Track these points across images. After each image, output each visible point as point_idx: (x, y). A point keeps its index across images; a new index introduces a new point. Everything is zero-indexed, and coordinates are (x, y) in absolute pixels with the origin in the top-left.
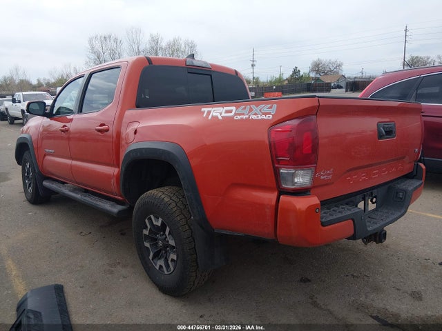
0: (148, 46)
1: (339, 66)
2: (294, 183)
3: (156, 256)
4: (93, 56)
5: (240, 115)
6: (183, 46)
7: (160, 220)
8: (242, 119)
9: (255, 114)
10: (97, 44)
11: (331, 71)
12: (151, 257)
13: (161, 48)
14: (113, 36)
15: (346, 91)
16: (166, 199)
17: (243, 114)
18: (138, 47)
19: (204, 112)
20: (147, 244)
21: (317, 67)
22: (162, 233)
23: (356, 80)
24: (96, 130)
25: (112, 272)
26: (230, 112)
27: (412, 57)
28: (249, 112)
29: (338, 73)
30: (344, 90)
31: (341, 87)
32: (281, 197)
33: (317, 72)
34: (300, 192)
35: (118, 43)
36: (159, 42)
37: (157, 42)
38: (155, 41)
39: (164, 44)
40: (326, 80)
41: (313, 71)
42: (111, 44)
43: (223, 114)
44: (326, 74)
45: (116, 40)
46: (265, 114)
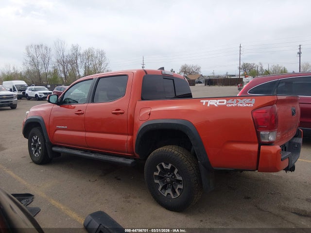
0: (70, 53)
1: (199, 69)
2: (268, 139)
3: (165, 188)
4: (29, 59)
5: (230, 104)
6: (95, 53)
7: (170, 165)
8: (232, 106)
9: (241, 104)
10: (32, 51)
11: (194, 72)
12: (159, 189)
13: (80, 54)
14: (44, 45)
15: (205, 85)
16: (176, 152)
17: (233, 104)
18: (63, 54)
19: (203, 103)
20: (156, 181)
21: (185, 70)
22: (169, 173)
23: (211, 78)
24: (113, 113)
25: (129, 202)
26: (223, 102)
27: (244, 64)
28: (237, 103)
29: (198, 73)
30: (204, 84)
31: (201, 83)
32: (261, 146)
33: (185, 72)
34: (270, 144)
35: (48, 50)
36: (78, 49)
37: (77, 51)
38: (76, 49)
39: (82, 52)
40: (192, 78)
41: (182, 71)
42: (43, 51)
43: (218, 104)
44: (190, 74)
45: (46, 48)
46: (248, 104)
